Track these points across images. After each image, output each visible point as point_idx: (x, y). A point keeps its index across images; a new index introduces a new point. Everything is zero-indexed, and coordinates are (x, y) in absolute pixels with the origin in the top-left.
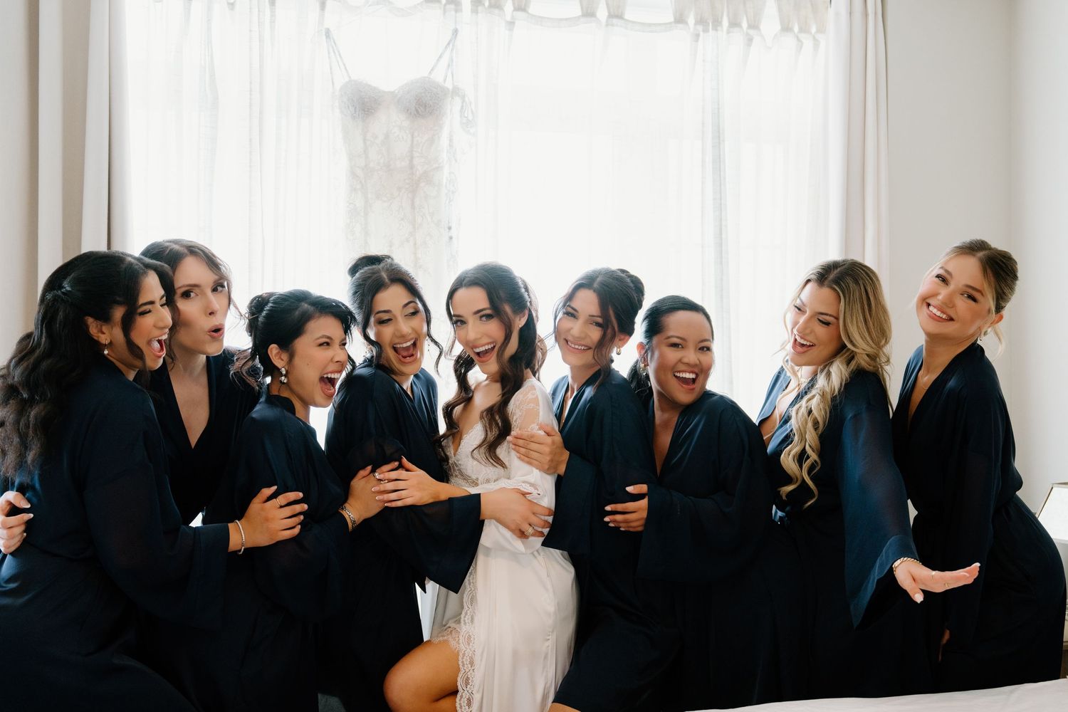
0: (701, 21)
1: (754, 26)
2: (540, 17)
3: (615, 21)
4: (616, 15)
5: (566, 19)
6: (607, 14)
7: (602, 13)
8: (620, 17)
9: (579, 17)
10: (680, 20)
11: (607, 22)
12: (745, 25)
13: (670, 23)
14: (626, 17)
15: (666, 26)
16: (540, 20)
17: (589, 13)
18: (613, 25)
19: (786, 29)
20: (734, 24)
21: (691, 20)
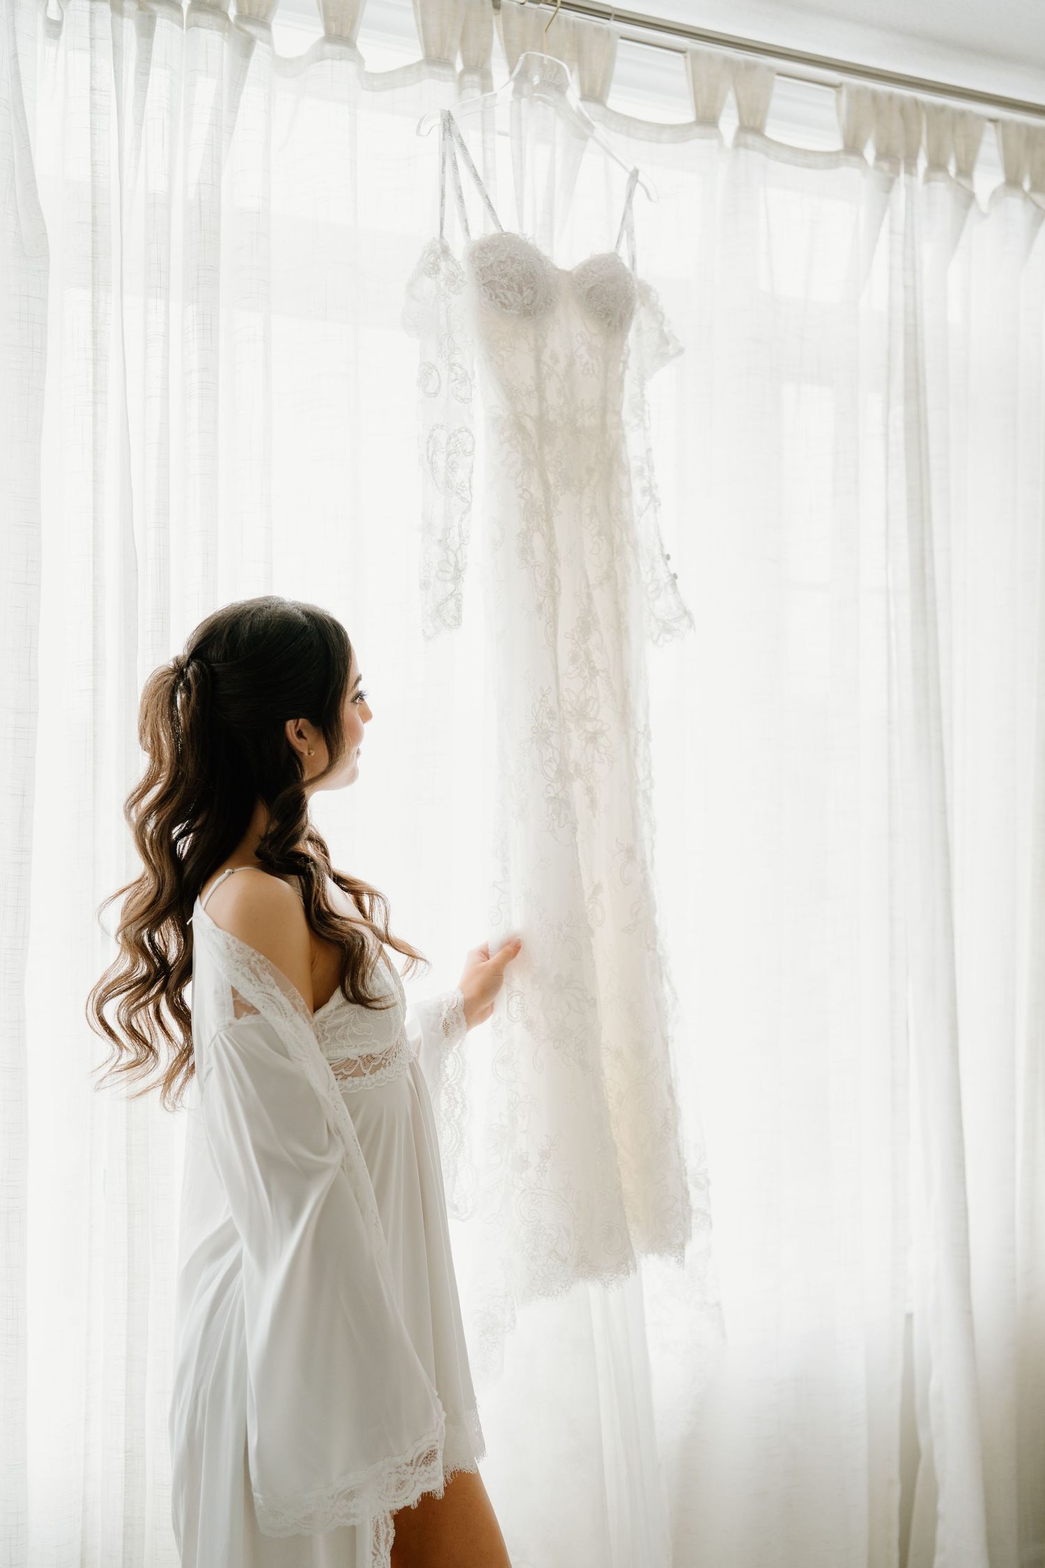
0: (885, 154)
1: (966, 171)
2: (625, 117)
3: (750, 139)
4: (751, 128)
5: (672, 127)
6: (736, 123)
7: (729, 123)
8: (758, 131)
9: (689, 125)
10: (853, 148)
11: (737, 138)
12: (952, 169)
13: (837, 153)
14: (770, 132)
15: (830, 160)
16: (628, 124)
17: (707, 119)
18: (746, 146)
19: (1013, 182)
20: (937, 165)
21: (870, 152)
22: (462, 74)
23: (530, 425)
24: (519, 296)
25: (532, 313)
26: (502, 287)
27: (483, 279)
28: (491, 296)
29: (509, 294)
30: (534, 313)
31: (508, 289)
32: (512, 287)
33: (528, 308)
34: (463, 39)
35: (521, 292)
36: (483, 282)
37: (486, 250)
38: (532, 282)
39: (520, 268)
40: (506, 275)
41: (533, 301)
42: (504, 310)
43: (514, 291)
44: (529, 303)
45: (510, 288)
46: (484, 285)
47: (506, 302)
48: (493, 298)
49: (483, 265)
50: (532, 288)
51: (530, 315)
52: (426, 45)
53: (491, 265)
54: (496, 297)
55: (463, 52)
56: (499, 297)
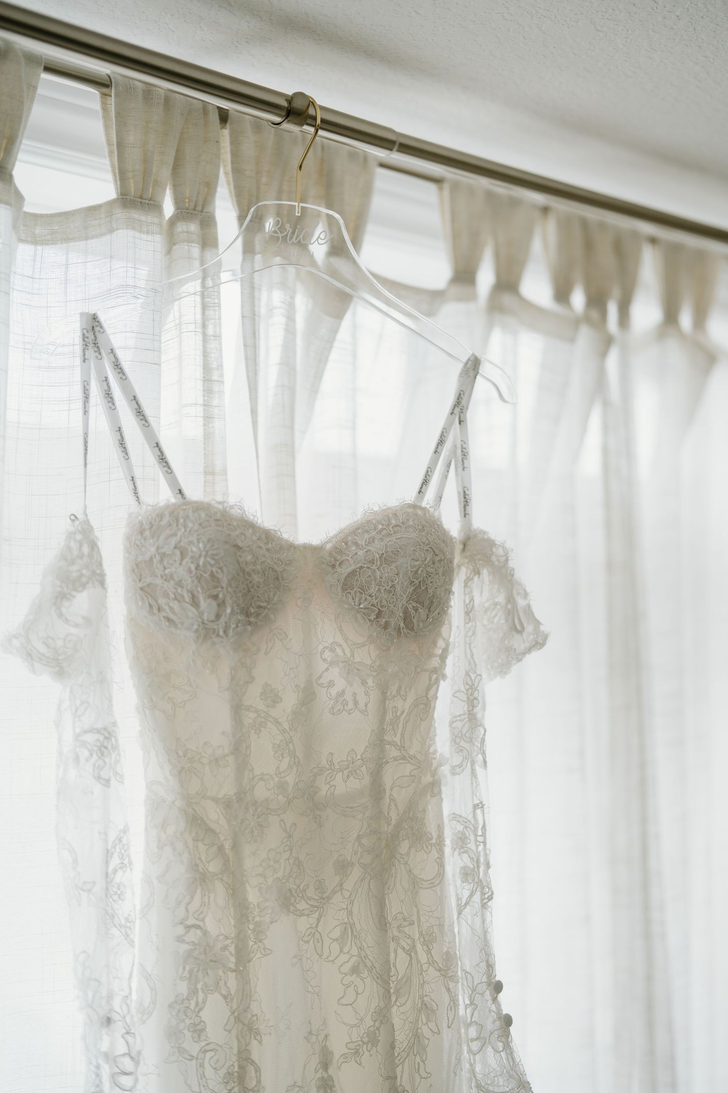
22: (173, 221)
23: (214, 815)
24: (193, 609)
25: (221, 633)
26: (166, 595)
27: (140, 580)
28: (151, 606)
29: (175, 605)
30: (225, 632)
31: (176, 598)
32: (183, 596)
33: (214, 626)
34: (177, 167)
35: (195, 603)
36: (140, 585)
37: (147, 533)
38: (216, 587)
39: (193, 567)
40: (172, 577)
41: (218, 616)
42: (173, 629)
43: (185, 601)
44: (213, 618)
45: (178, 598)
46: (142, 589)
47: (172, 616)
48: (155, 610)
49: (140, 558)
50: (215, 597)
51: (218, 635)
52: (122, 175)
53: (151, 559)
54: (159, 609)
55: (176, 188)
56: (164, 610)
